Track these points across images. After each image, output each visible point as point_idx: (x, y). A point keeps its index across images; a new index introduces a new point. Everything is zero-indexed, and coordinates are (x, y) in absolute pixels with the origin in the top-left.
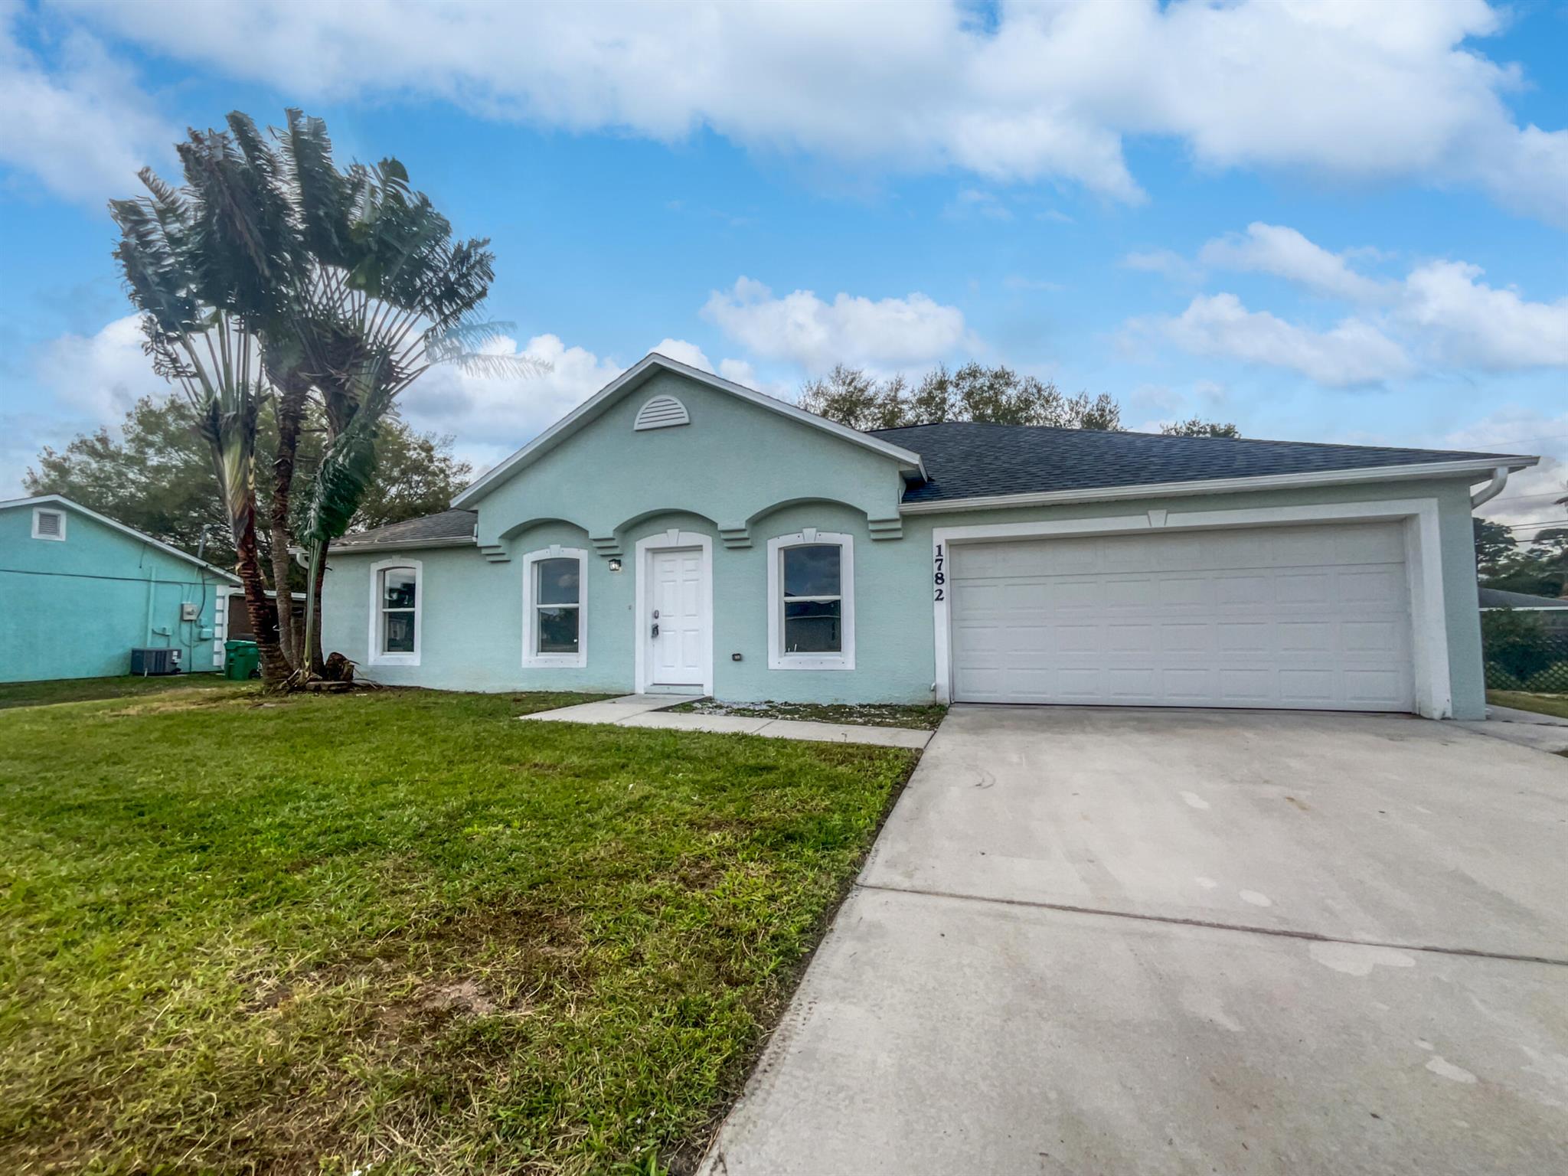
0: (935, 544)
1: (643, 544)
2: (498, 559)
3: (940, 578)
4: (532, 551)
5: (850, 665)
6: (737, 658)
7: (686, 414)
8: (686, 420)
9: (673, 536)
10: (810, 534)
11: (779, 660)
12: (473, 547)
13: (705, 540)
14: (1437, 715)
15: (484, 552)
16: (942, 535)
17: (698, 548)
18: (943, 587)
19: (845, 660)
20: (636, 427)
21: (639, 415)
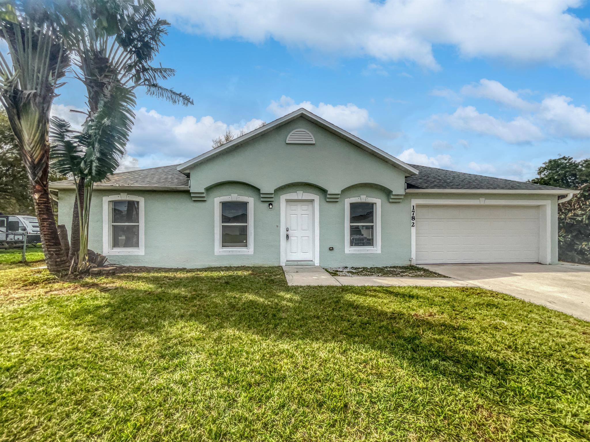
0: (412, 205)
1: (284, 197)
2: (199, 199)
3: (413, 218)
4: (219, 197)
5: (379, 252)
6: (331, 249)
7: (314, 139)
8: (314, 142)
9: (300, 195)
10: (363, 198)
11: (349, 250)
12: (187, 192)
13: (316, 198)
14: (548, 263)
15: (192, 195)
16: (415, 202)
17: (312, 201)
18: (414, 221)
19: (377, 249)
20: (287, 142)
21: (289, 136)
